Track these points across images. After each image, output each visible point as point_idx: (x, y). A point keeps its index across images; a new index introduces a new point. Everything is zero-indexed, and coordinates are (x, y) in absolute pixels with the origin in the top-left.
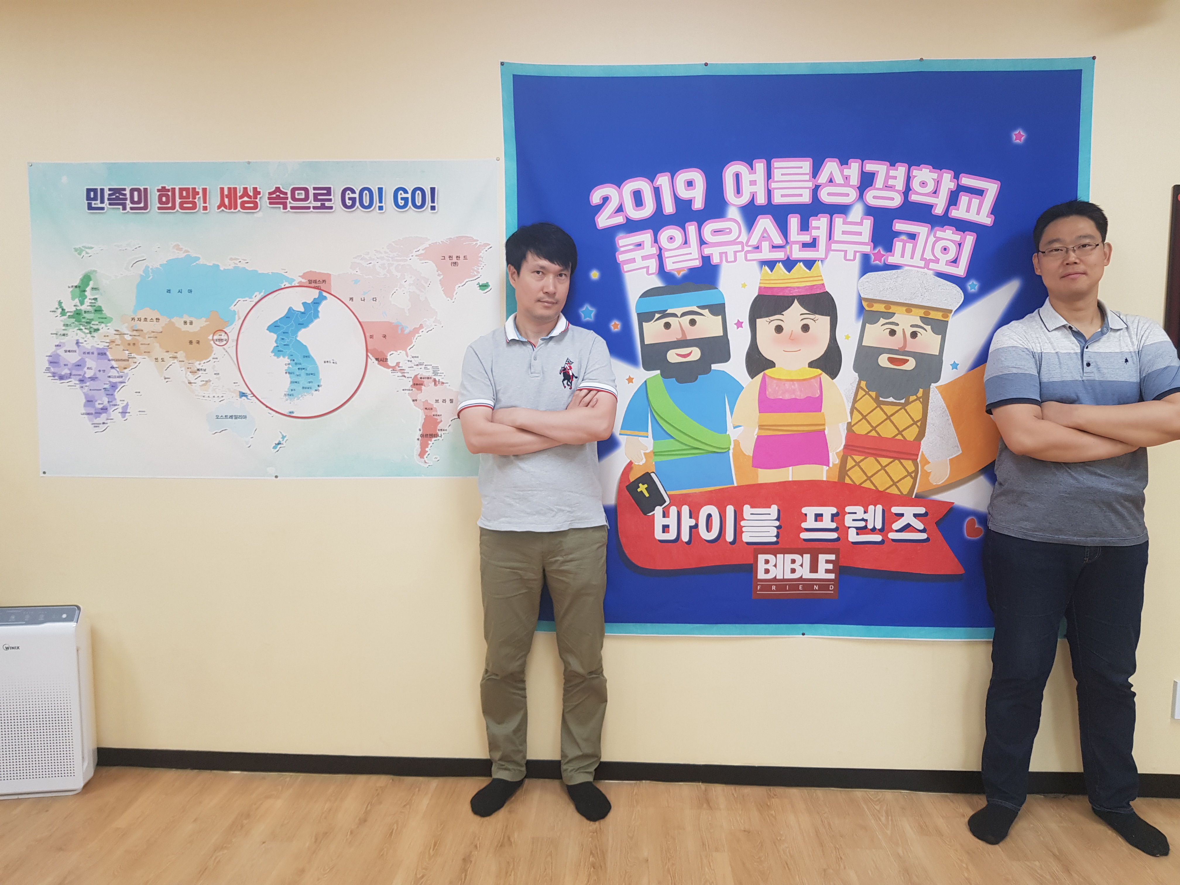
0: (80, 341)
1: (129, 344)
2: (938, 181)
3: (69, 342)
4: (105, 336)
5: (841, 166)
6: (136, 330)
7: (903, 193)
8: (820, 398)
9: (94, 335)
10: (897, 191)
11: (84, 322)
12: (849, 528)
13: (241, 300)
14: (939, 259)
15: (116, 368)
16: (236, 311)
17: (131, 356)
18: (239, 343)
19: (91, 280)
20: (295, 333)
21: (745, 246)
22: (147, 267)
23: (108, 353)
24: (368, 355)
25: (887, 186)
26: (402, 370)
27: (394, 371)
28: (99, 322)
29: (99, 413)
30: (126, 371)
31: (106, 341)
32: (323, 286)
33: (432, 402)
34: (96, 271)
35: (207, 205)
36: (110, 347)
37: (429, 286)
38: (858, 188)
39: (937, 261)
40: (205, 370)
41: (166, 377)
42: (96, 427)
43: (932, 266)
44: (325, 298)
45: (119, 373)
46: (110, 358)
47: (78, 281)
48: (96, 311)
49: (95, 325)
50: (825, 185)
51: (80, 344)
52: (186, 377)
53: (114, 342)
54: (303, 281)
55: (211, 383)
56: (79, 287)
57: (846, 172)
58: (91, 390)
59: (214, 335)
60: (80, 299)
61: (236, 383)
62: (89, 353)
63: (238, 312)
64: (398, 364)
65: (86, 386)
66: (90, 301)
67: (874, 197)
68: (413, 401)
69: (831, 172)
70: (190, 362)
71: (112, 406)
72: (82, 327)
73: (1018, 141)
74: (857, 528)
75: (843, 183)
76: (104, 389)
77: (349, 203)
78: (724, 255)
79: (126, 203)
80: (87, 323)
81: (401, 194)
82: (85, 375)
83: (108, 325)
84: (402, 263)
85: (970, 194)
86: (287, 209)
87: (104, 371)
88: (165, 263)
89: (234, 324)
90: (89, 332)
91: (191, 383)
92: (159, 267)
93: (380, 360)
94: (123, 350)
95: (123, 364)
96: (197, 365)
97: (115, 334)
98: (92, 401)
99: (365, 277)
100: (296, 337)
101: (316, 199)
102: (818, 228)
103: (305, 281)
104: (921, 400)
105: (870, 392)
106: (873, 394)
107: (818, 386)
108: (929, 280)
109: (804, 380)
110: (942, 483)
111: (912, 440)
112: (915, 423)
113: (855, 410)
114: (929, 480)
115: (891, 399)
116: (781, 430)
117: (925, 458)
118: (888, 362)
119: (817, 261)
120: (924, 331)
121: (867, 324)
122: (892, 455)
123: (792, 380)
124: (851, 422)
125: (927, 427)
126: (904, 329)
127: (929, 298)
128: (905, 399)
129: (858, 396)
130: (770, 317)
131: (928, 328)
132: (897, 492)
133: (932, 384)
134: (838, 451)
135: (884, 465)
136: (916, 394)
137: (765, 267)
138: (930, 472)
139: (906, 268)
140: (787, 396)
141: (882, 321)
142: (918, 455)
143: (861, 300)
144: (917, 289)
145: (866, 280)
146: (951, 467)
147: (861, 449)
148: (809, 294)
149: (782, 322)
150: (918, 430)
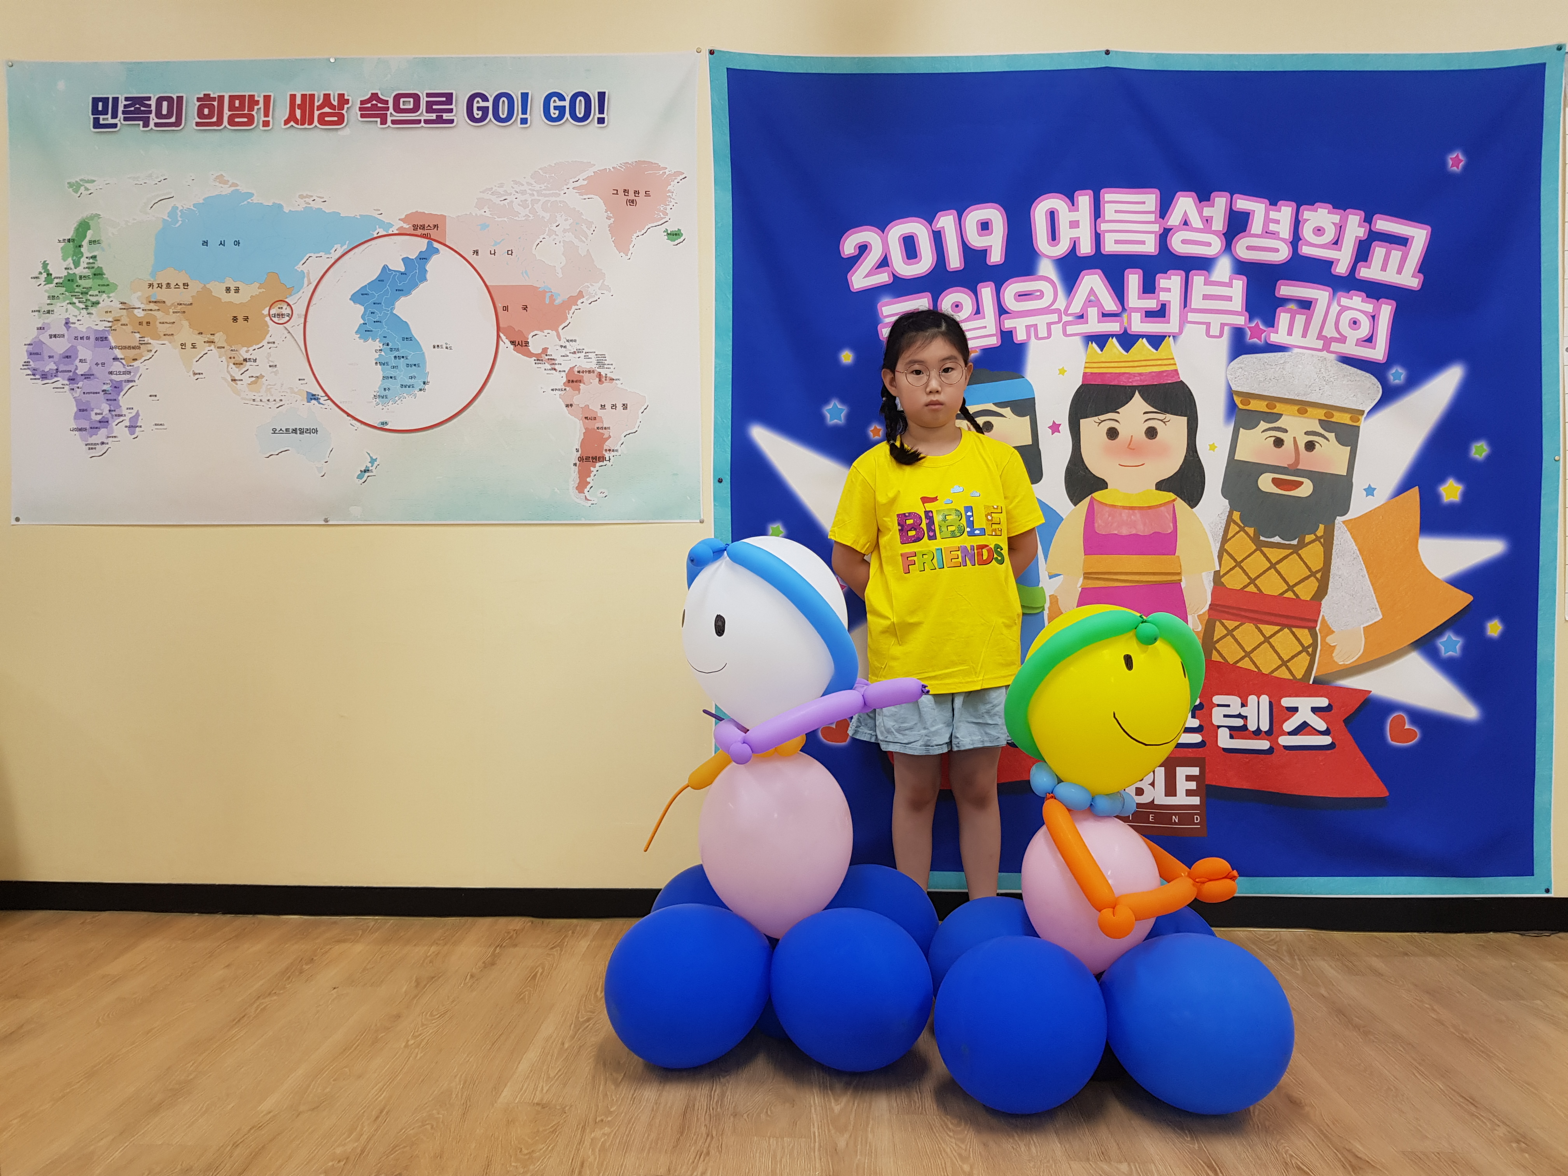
0: (71, 321)
2: (1341, 226)
3: (56, 323)
4: (107, 312)
5: (1200, 202)
6: (155, 302)
7: (1290, 242)
8: (1174, 535)
9: (91, 312)
10: (1282, 240)
11: (79, 292)
12: (1219, 727)
13: (314, 256)
14: (1346, 337)
15: (121, 359)
16: (306, 271)
17: (144, 341)
18: (307, 320)
19: (89, 229)
20: (391, 304)
21: (1063, 315)
22: (175, 208)
23: (110, 338)
24: (500, 336)
25: (1268, 231)
26: (551, 359)
27: (539, 362)
28: (99, 292)
29: (97, 428)
30: (136, 364)
31: (108, 320)
32: (434, 233)
33: (596, 408)
34: (98, 216)
35: (270, 119)
36: (113, 328)
37: (593, 233)
38: (1223, 234)
39: (1343, 339)
40: (255, 361)
41: (197, 372)
42: (92, 449)
43: (1335, 347)
44: (437, 251)
45: (126, 367)
46: (113, 344)
47: (72, 232)
48: (95, 275)
49: (93, 296)
50: (1178, 229)
51: (71, 325)
52: (228, 372)
53: (119, 320)
54: (406, 226)
55: (264, 379)
56: (74, 240)
57: (1207, 211)
58: (84, 393)
59: (273, 306)
60: (75, 258)
61: (302, 380)
62: (82, 338)
63: (308, 273)
64: (545, 350)
65: (78, 388)
66: (88, 261)
67: (1249, 248)
68: (567, 406)
69: (1185, 211)
70: (233, 349)
71: (115, 417)
72: (75, 300)
73: (1455, 168)
74: (1231, 728)
75: (1202, 227)
76: (103, 391)
77: (478, 114)
78: (1032, 329)
79: (149, 117)
80: (82, 293)
81: (555, 102)
82: (77, 371)
83: (111, 295)
84: (553, 199)
85: (1388, 244)
86: (386, 123)
87: (103, 364)
88: (201, 201)
89: (301, 291)
90: (84, 307)
91: (235, 380)
92: (192, 207)
93: (517, 344)
94: (132, 332)
95: (132, 353)
96: (243, 353)
97: (120, 309)
98: (86, 410)
99: (497, 219)
100: (391, 309)
101: (429, 110)
102: (1168, 290)
103: (408, 226)
104: (1322, 540)
105: (1246, 528)
106: (1251, 531)
107: (1169, 517)
108: (1329, 368)
109: (1150, 508)
110: (1355, 661)
111: (1308, 599)
112: (1313, 574)
113: (1225, 554)
114: (1332, 657)
115: (1277, 539)
116: (1117, 580)
117: (1328, 626)
118: (1272, 485)
119: (1168, 337)
120: (1325, 440)
121: (1241, 429)
122: (1278, 620)
123: (1132, 508)
124: (1219, 571)
125: (1331, 580)
126: (1294, 438)
127: (1330, 394)
128: (1297, 539)
129: (1229, 534)
130: (1099, 417)
131: (1331, 436)
132: (1288, 676)
133: (1338, 518)
134: (1201, 613)
135: (1267, 636)
136: (1314, 532)
137: (1092, 343)
138: (1334, 646)
139: (1296, 350)
140: (1125, 531)
141: (1263, 425)
142: (1316, 621)
143: (1231, 394)
144: (1312, 380)
145: (1238, 366)
146: (1365, 638)
147: (1235, 611)
148: (1156, 383)
149: (1117, 423)
150: (1318, 584)
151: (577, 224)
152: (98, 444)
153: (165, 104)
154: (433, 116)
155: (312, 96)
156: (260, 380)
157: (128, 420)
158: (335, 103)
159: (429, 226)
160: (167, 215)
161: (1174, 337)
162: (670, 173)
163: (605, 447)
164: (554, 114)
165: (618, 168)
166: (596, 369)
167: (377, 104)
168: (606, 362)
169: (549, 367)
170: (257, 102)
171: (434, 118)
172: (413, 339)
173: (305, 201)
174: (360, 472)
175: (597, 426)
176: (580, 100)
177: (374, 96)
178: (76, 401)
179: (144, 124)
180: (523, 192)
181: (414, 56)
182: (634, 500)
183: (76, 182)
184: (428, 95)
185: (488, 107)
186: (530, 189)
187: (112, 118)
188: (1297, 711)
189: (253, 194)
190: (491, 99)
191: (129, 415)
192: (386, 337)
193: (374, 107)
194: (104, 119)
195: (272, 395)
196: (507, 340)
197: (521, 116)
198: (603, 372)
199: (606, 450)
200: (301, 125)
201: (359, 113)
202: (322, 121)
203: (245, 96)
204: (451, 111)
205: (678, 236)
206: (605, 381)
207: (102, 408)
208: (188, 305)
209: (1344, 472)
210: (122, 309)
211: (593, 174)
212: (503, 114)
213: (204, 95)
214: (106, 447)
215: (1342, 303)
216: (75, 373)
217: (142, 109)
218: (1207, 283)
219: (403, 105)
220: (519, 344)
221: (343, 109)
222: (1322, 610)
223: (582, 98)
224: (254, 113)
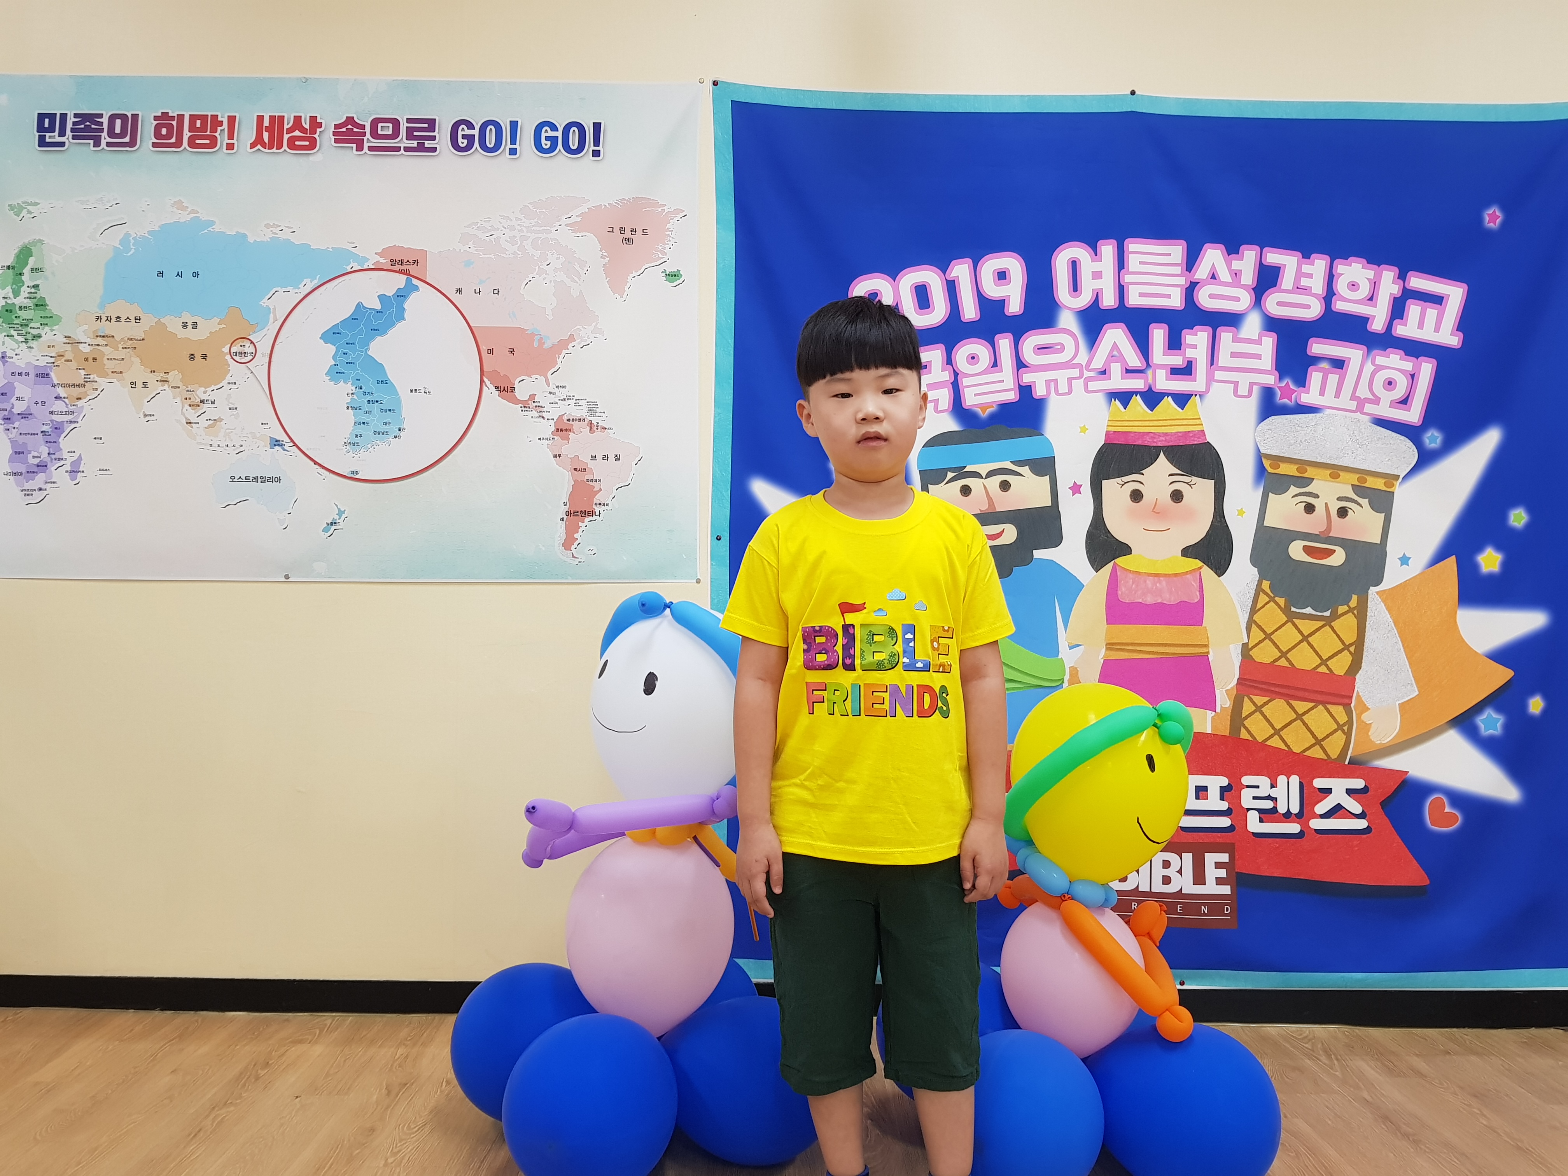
0: (8, 355)
1: (86, 359)
2: (1375, 283)
4: (49, 347)
5: (1229, 256)
6: (103, 336)
7: (1323, 298)
8: (1199, 606)
9: (32, 346)
10: (1315, 296)
11: (18, 324)
12: (1248, 810)
13: (281, 290)
14: (1380, 398)
15: (64, 398)
16: (272, 307)
17: (90, 378)
18: (272, 360)
19: (32, 256)
20: (366, 344)
21: (1085, 371)
22: (127, 235)
23: (52, 375)
24: (484, 381)
25: (1299, 287)
26: (539, 406)
27: (525, 409)
28: (41, 324)
29: (34, 472)
30: (80, 403)
31: (50, 355)
32: (413, 269)
33: (587, 459)
34: (40, 241)
35: (234, 141)
36: (55, 364)
37: (587, 272)
38: (1253, 289)
39: (1376, 401)
40: (213, 402)
41: (147, 413)
42: (28, 495)
43: (1369, 408)
44: (416, 288)
45: (69, 406)
46: (56, 382)
47: (13, 258)
48: (37, 305)
49: (34, 328)
50: (1205, 283)
51: (8, 360)
52: (183, 413)
53: (63, 356)
54: (382, 260)
55: (223, 423)
56: (13, 268)
57: (1236, 265)
58: (21, 434)
59: (233, 345)
60: (14, 286)
61: (265, 424)
62: (20, 374)
63: (274, 309)
64: (532, 397)
65: (14, 428)
66: (29, 290)
67: (1280, 304)
68: (555, 456)
69: (1213, 263)
70: (189, 389)
71: (54, 461)
72: (13, 332)
73: (1492, 225)
74: (1260, 811)
75: (1231, 281)
76: (42, 432)
77: (462, 143)
78: (1052, 384)
79: (101, 135)
80: (21, 325)
81: (547, 132)
82: (13, 410)
83: (54, 328)
84: (545, 236)
85: (1422, 302)
86: (362, 150)
87: (43, 403)
88: (157, 229)
89: (266, 329)
90: (24, 340)
91: (190, 423)
92: (146, 235)
93: (502, 390)
94: (77, 369)
95: (76, 392)
96: (200, 394)
97: (64, 343)
98: (23, 453)
99: (483, 256)
100: (366, 350)
101: (410, 136)
102: (1195, 347)
103: (384, 261)
104: (1355, 612)
105: (1276, 599)
106: (1281, 601)
107: (1196, 585)
108: (1363, 430)
109: (1176, 575)
110: (1390, 741)
111: (1342, 674)
112: (1346, 647)
113: (1253, 625)
114: (1369, 736)
115: (1309, 610)
116: (1141, 652)
117: (1363, 701)
118: (1304, 553)
119: (1194, 396)
120: (1358, 506)
121: (1270, 493)
122: (1312, 696)
123: (1157, 575)
124: (1248, 643)
125: (1365, 654)
126: (1326, 503)
127: (1364, 457)
128: (1330, 611)
129: (1258, 604)
130: (1122, 478)
131: (1365, 502)
132: (1322, 756)
133: (1371, 587)
134: (1229, 688)
135: (1300, 713)
136: (1347, 603)
137: (1115, 400)
138: (1371, 723)
139: (1328, 411)
140: (1150, 600)
141: (1293, 490)
142: (1352, 697)
143: (1260, 457)
144: (1345, 443)
145: (1267, 428)
146: (1401, 716)
147: (1263, 686)
148: (1181, 444)
149: (1142, 485)
150: (1351, 658)
151: (569, 263)
152: (35, 490)
153: (118, 122)
154: (414, 144)
155: (282, 118)
156: (218, 423)
157: (69, 465)
158: (307, 126)
159: (408, 261)
160: (118, 242)
161: (1200, 395)
162: (670, 210)
163: (595, 501)
164: (546, 145)
165: (615, 204)
166: (587, 417)
167: (353, 129)
168: (598, 410)
169: (537, 415)
170: (221, 123)
171: (415, 145)
172: (388, 382)
173: (272, 231)
174: (326, 525)
175: (587, 477)
176: (574, 131)
177: (350, 120)
178: (11, 442)
179: (94, 142)
180: (512, 228)
181: (395, 78)
182: (625, 559)
183: (18, 204)
184: (409, 121)
185: (474, 135)
186: (518, 225)
187: (59, 136)
188: (1331, 793)
189: (215, 222)
190: (477, 127)
191: (70, 459)
192: (359, 380)
193: (350, 132)
194: (50, 137)
195: (232, 440)
196: (492, 385)
197: (509, 146)
198: (595, 420)
199: (596, 504)
200: (268, 149)
201: (333, 138)
202: (292, 145)
203: (208, 115)
204: (433, 138)
205: (677, 278)
206: (596, 430)
207: (40, 451)
208: (140, 340)
209: (1377, 540)
210: (66, 343)
211: (587, 211)
212: (490, 144)
213: (162, 113)
214: (44, 493)
215: (1376, 363)
216: (10, 411)
217: (93, 126)
218: (1236, 340)
219: (381, 131)
220: (504, 389)
221: (316, 133)
222: (1357, 685)
223: (575, 129)
224: (217, 134)
